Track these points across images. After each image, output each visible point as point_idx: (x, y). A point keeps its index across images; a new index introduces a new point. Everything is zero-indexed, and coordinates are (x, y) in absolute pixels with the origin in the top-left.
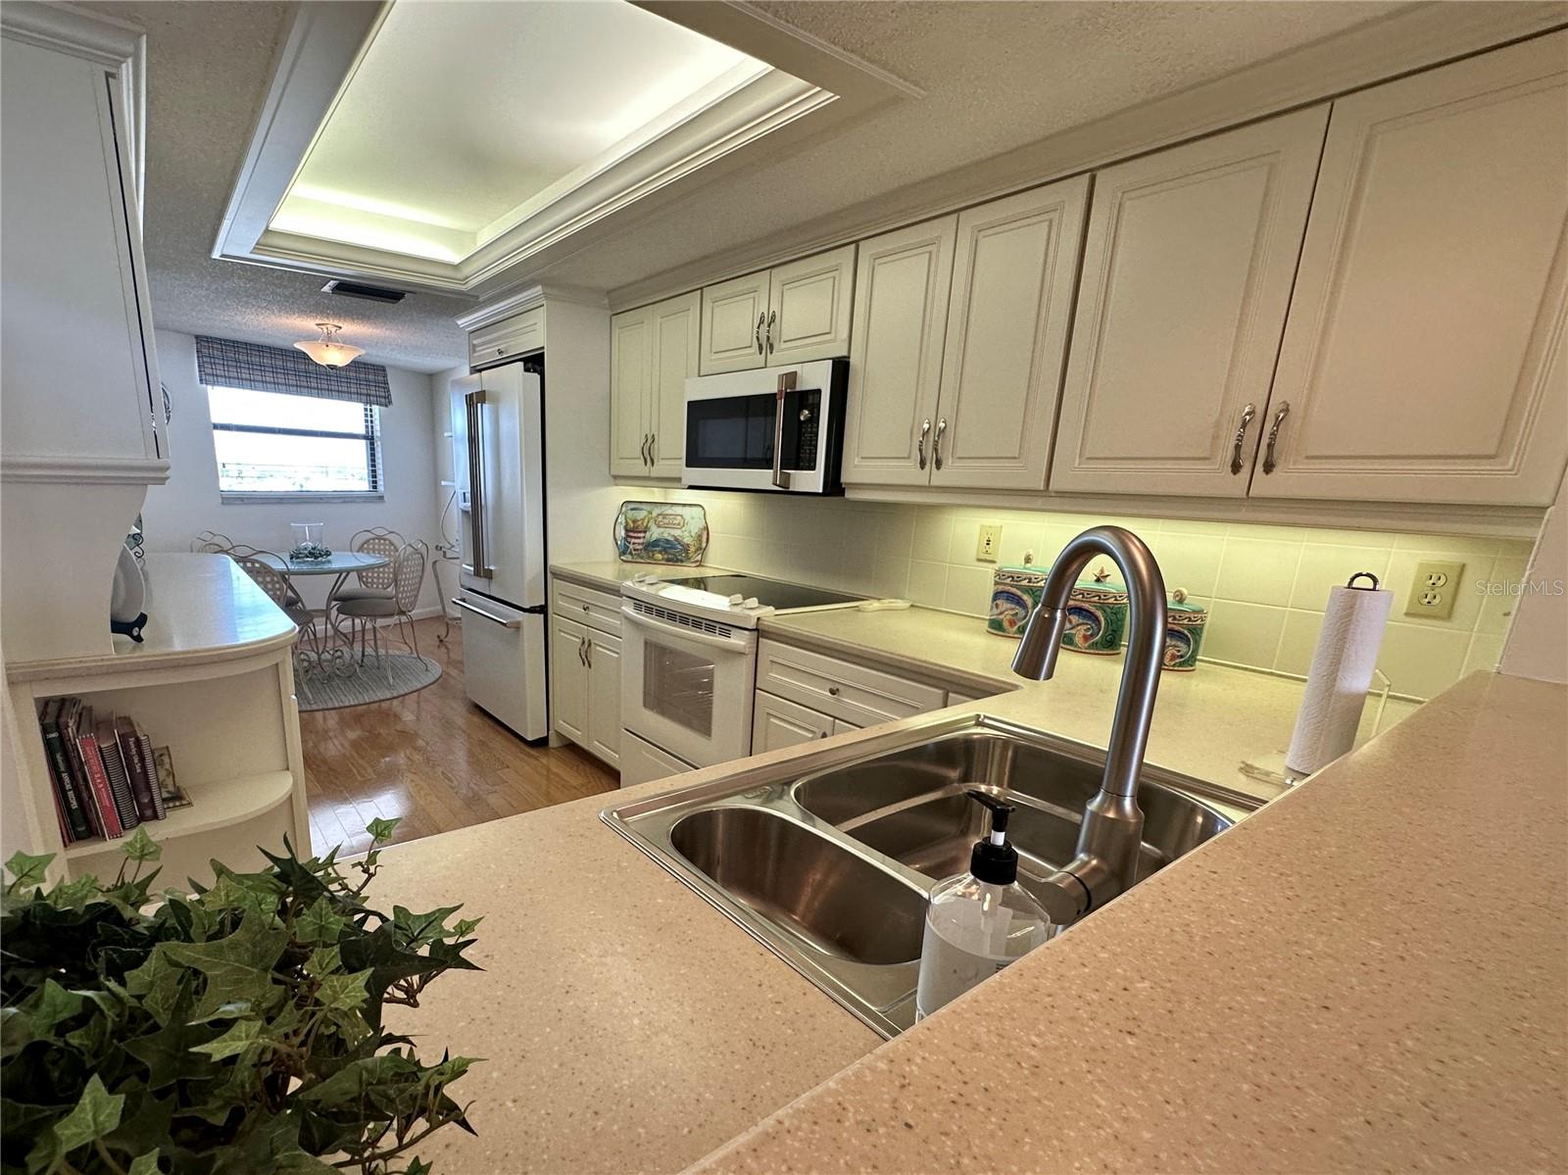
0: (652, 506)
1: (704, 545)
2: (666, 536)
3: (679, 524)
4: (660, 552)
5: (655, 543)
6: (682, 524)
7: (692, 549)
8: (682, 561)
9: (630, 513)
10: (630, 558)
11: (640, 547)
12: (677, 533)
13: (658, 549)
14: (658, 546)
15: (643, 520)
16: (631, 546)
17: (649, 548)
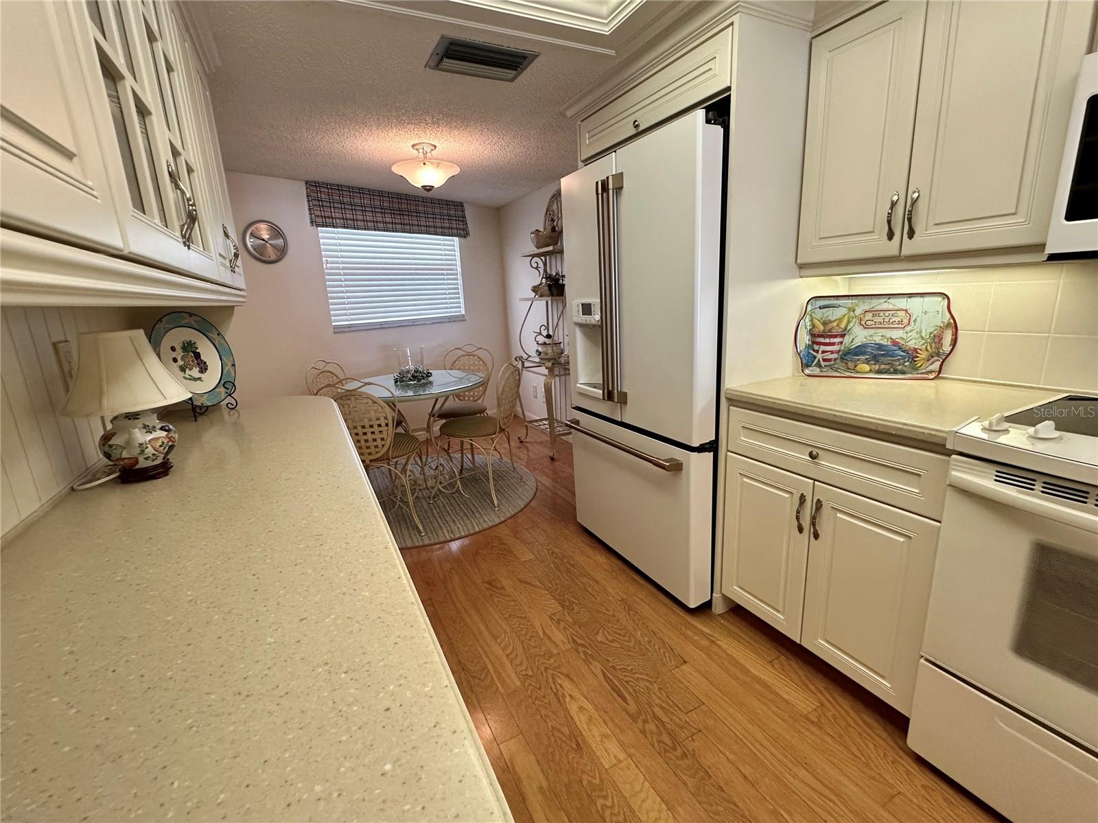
0: (855, 301)
1: (947, 347)
2: (878, 339)
3: (901, 322)
4: (867, 362)
5: (860, 350)
6: (906, 321)
7: (923, 355)
8: (903, 373)
9: (819, 314)
10: (817, 371)
11: (835, 356)
12: (896, 334)
13: (863, 357)
14: (864, 353)
15: (840, 320)
16: (819, 356)
17: (848, 357)
